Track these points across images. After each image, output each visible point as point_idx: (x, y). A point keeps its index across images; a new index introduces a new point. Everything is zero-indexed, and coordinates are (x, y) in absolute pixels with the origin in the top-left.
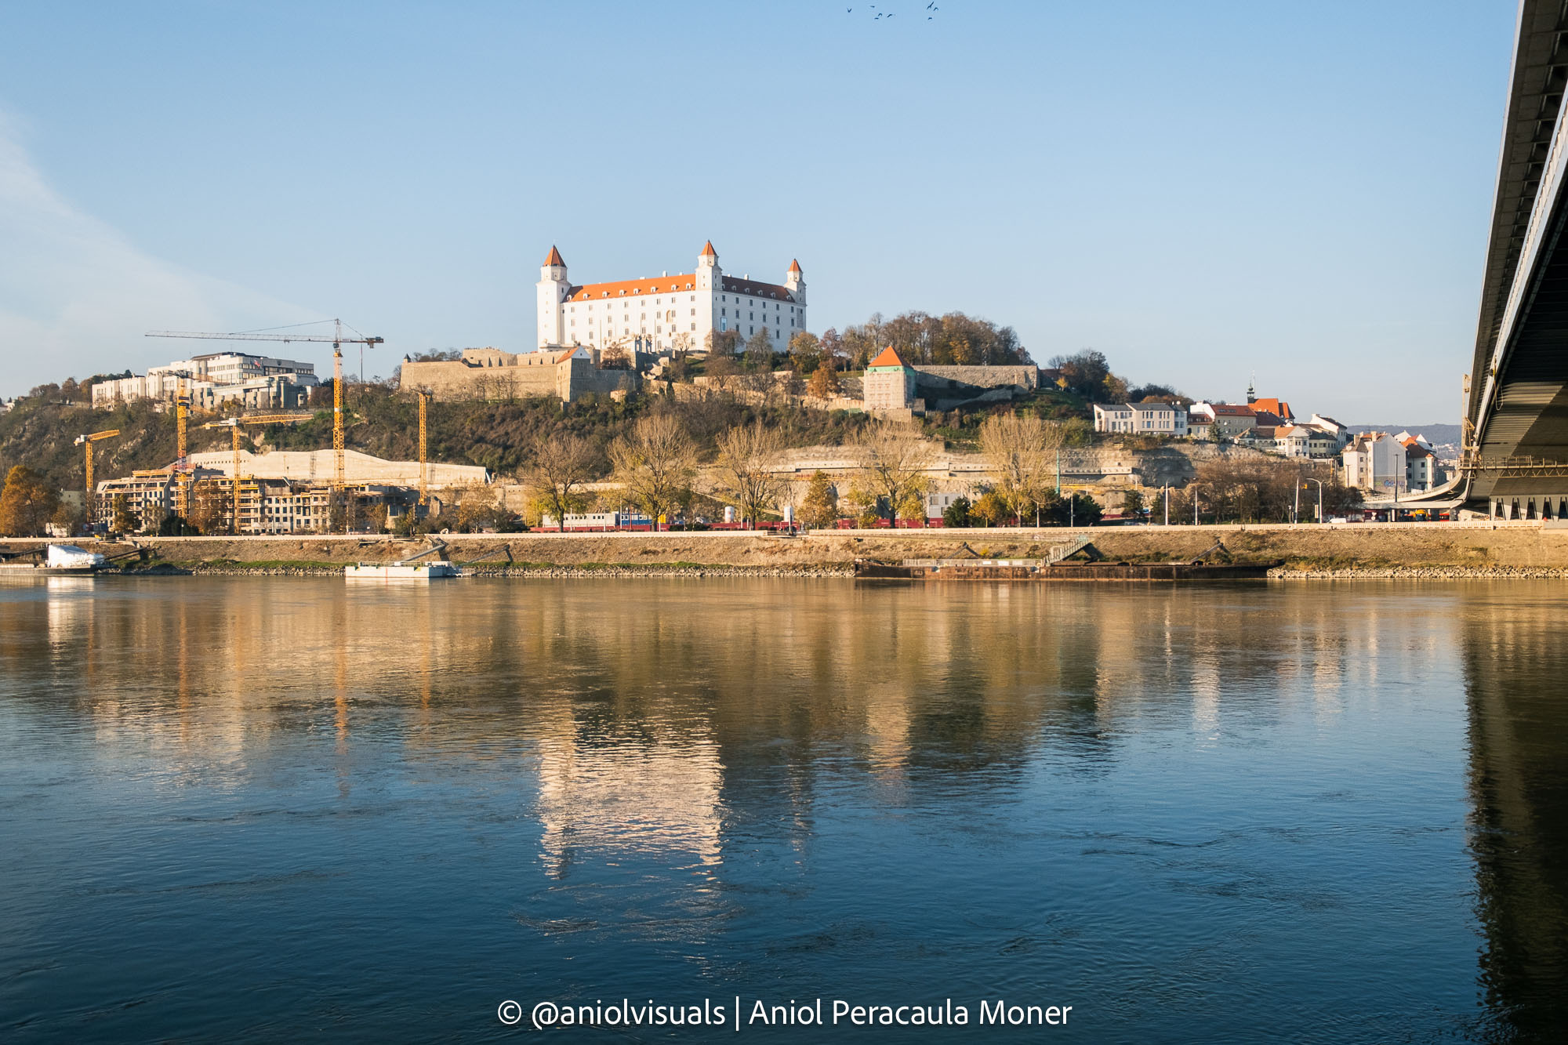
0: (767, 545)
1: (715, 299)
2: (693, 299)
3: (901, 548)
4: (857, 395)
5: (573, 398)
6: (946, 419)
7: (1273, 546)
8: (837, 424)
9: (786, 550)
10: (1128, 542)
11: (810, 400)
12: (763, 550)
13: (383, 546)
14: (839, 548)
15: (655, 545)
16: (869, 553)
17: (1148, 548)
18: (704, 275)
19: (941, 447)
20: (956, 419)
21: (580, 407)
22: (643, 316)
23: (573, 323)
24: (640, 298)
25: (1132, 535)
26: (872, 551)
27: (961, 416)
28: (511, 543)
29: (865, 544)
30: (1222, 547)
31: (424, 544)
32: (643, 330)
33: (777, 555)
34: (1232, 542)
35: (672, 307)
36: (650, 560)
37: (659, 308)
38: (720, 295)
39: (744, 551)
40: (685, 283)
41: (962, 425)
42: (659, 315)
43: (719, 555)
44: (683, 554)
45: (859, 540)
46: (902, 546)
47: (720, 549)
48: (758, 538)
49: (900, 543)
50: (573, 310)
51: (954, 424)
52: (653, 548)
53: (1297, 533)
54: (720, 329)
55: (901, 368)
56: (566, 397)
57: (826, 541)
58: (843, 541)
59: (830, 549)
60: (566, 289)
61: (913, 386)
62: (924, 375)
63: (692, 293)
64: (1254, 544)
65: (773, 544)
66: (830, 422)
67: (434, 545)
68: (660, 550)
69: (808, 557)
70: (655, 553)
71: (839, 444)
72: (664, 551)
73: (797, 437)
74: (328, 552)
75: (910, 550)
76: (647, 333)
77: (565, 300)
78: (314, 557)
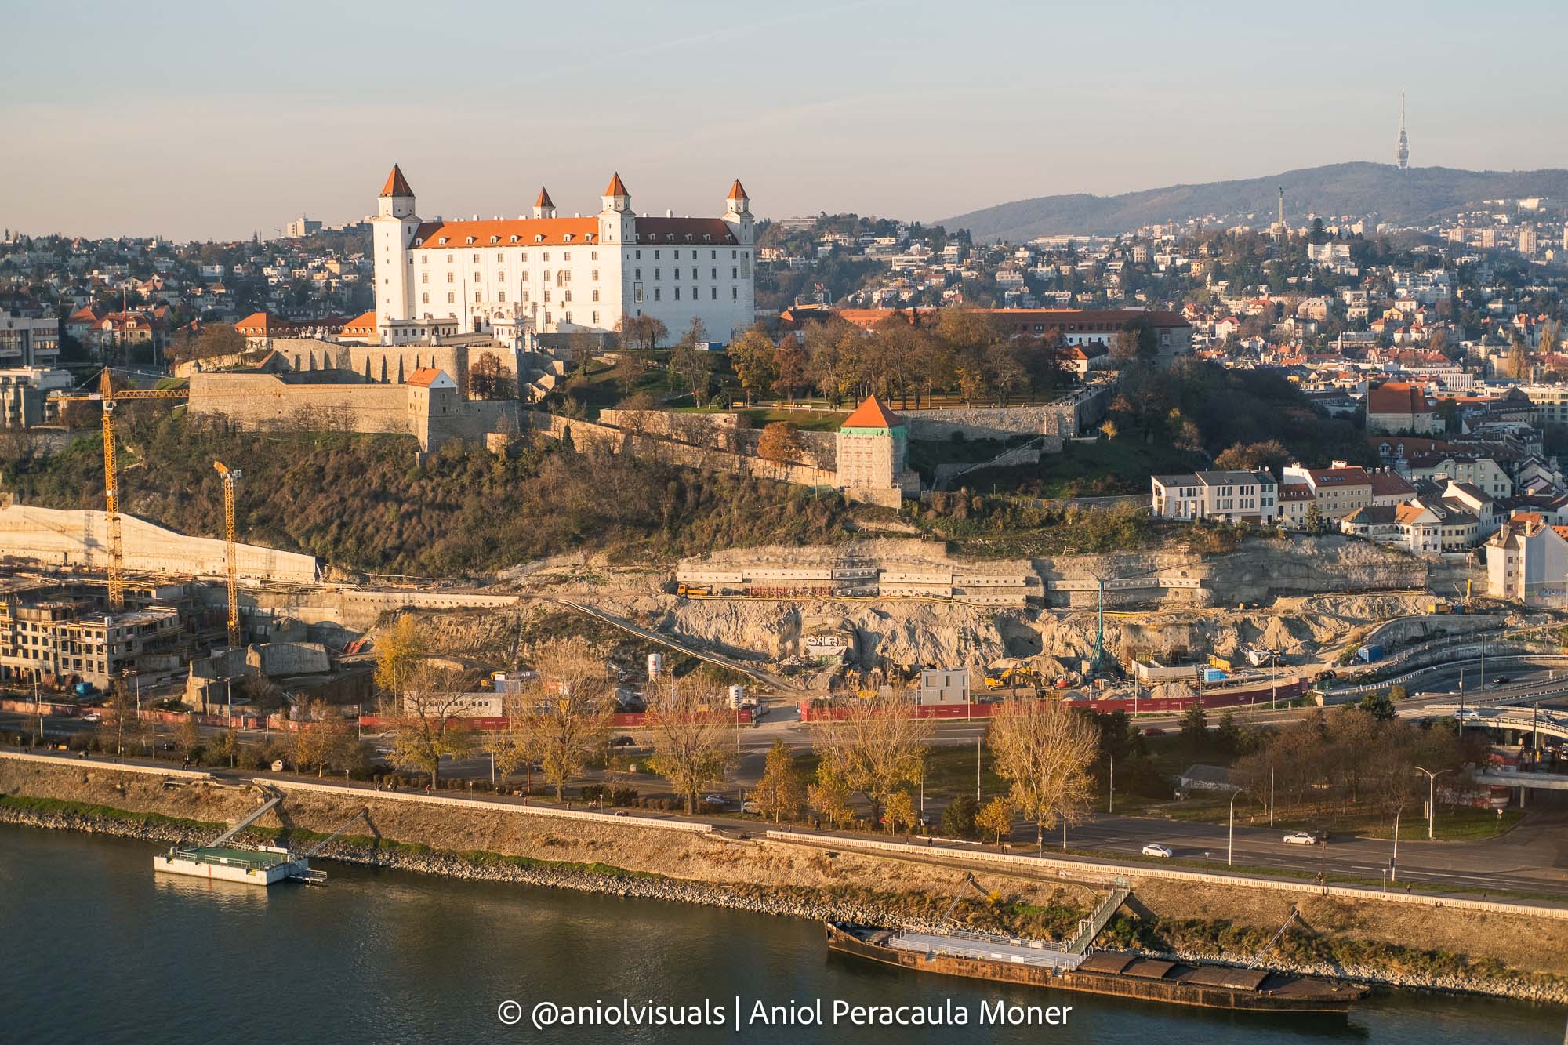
0: (711, 848)
1: (625, 257)
2: (594, 256)
3: (886, 872)
4: (828, 464)
5: (434, 446)
6: (949, 504)
7: (1363, 925)
8: (800, 509)
9: (736, 860)
10: (1180, 897)
11: (761, 467)
12: (706, 855)
13: (197, 790)
14: (806, 864)
15: (564, 831)
16: (845, 878)
17: (1205, 910)
18: (611, 224)
19: (940, 548)
20: (962, 504)
21: (443, 462)
22: (525, 277)
23: (425, 278)
24: (519, 250)
25: (1185, 886)
26: (849, 875)
27: (969, 500)
28: (370, 806)
29: (839, 862)
30: (1298, 918)
31: (252, 794)
32: (525, 296)
33: (724, 866)
34: (1311, 912)
35: (565, 266)
36: (557, 856)
37: (546, 266)
38: (632, 251)
39: (681, 854)
40: (583, 232)
41: (971, 513)
42: (546, 276)
43: (649, 857)
44: (600, 851)
45: (833, 855)
46: (887, 870)
47: (649, 849)
48: (699, 834)
49: (885, 865)
50: (424, 260)
51: (960, 512)
52: (561, 836)
53: (1393, 908)
54: (633, 315)
55: (886, 430)
56: (423, 437)
57: (788, 850)
58: (811, 852)
59: (795, 863)
60: (415, 226)
61: (903, 450)
62: (919, 423)
63: (593, 248)
64: (1338, 919)
65: (719, 847)
66: (790, 507)
67: (267, 798)
68: (570, 839)
69: (765, 874)
70: (564, 844)
71: (802, 543)
72: (576, 843)
73: (744, 529)
74: (123, 792)
75: (898, 877)
76: (532, 299)
77: (412, 245)
78: (104, 798)
